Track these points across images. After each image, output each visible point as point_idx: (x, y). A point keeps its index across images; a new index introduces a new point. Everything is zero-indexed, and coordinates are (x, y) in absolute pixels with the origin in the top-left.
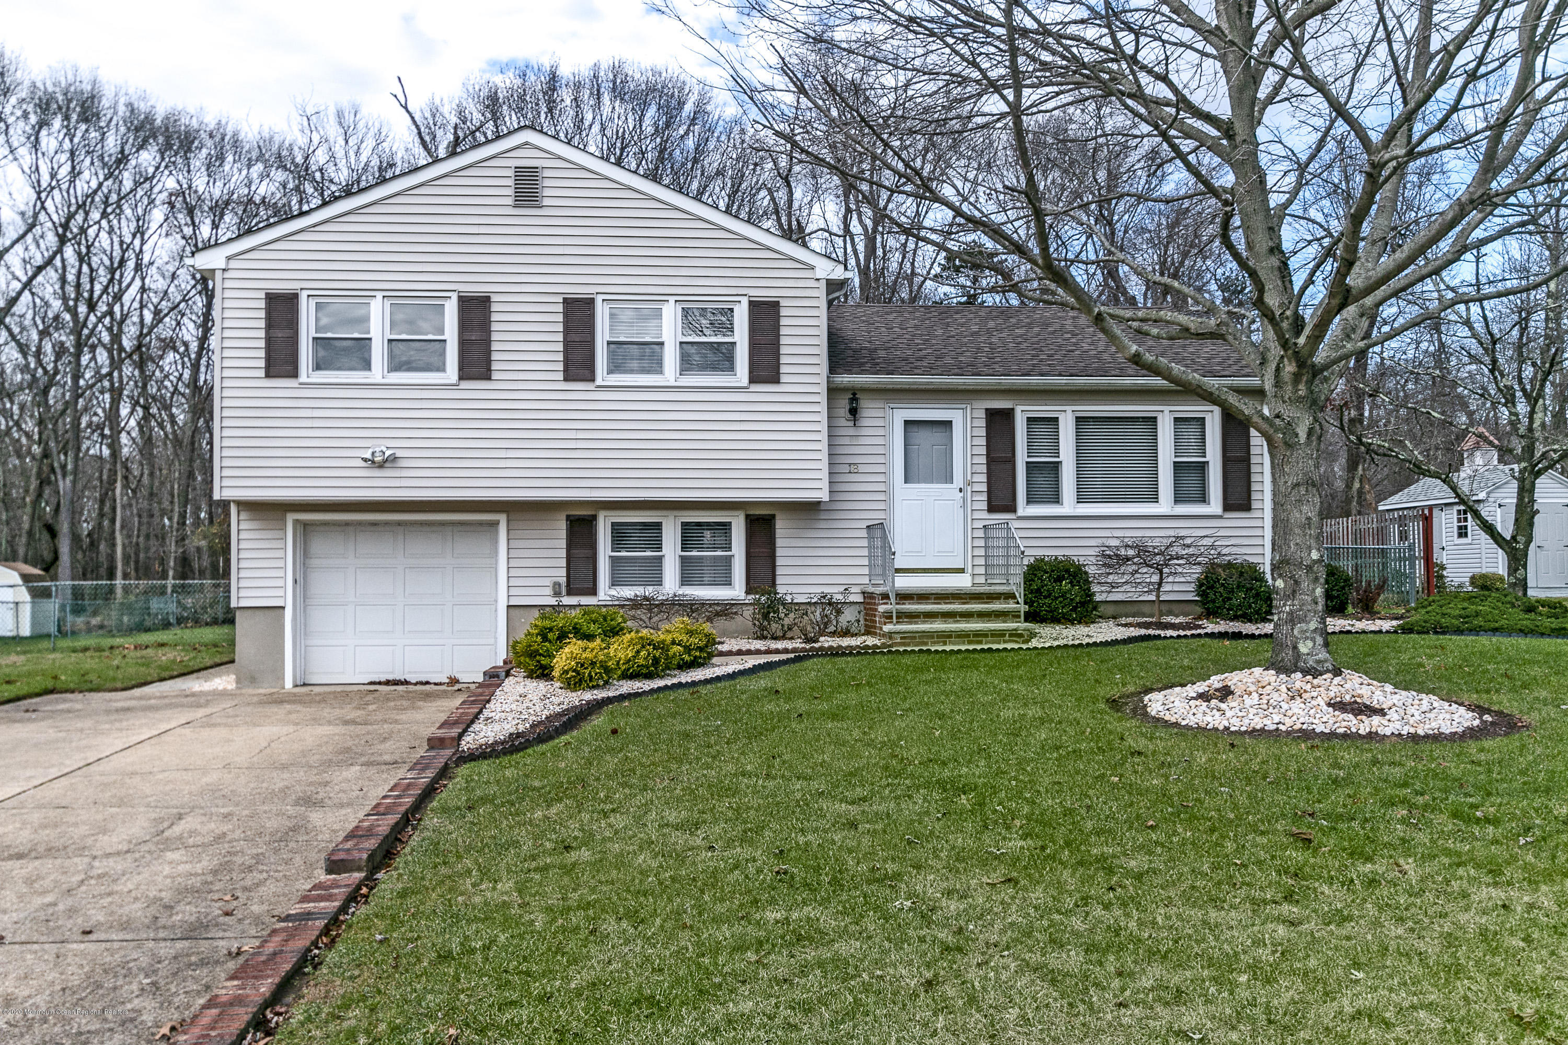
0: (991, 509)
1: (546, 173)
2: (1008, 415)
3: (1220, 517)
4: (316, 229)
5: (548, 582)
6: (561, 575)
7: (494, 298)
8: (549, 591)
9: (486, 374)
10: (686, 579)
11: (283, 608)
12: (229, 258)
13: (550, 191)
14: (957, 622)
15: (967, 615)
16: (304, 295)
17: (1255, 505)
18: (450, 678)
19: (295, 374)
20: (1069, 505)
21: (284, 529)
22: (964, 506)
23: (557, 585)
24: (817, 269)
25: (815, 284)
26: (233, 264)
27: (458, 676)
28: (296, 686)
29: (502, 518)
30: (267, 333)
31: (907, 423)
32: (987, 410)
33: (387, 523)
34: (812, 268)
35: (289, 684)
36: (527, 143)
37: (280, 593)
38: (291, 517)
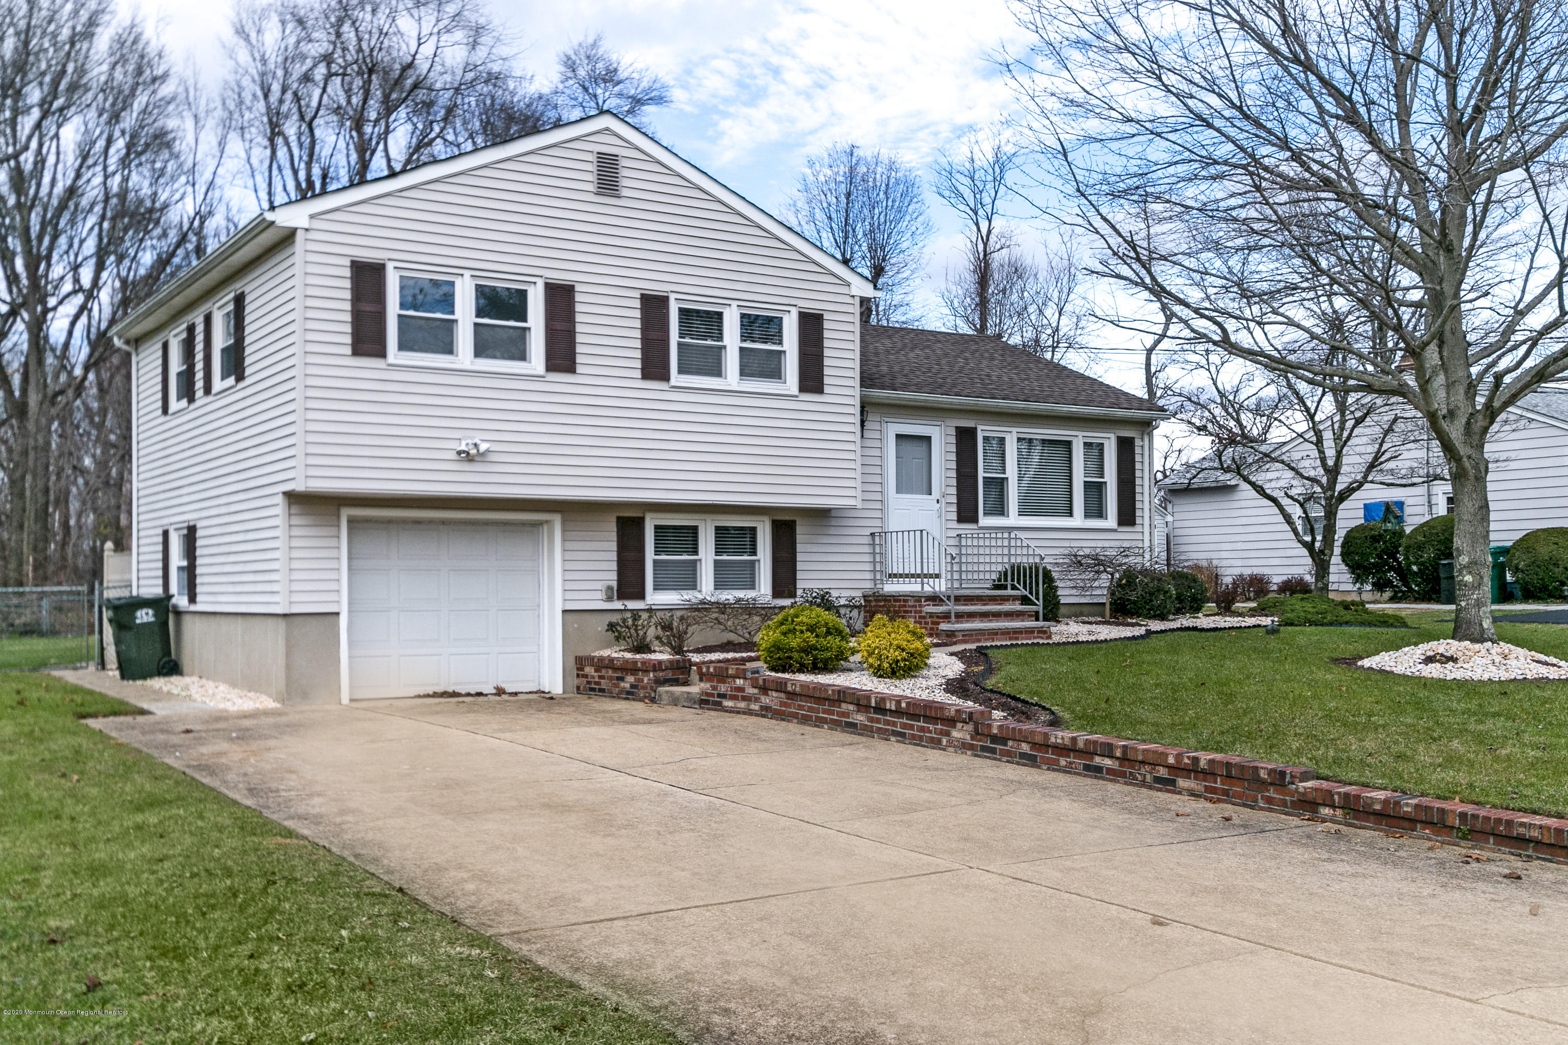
0: (960, 520)
1: (624, 163)
2: (972, 432)
3: (1115, 531)
4: (403, 194)
5: (600, 586)
6: (612, 578)
7: (578, 288)
8: (600, 595)
9: (570, 368)
10: (720, 585)
11: (338, 614)
12: (312, 217)
13: (628, 180)
14: (990, 621)
15: (997, 615)
16: (390, 266)
17: (1138, 521)
18: (497, 688)
19: (382, 354)
20: (1013, 519)
21: (338, 526)
22: (940, 517)
23: (610, 588)
24: (852, 287)
25: (850, 300)
26: (317, 224)
27: (503, 686)
28: (352, 700)
29: (557, 519)
30: (353, 305)
31: (899, 436)
32: (957, 428)
33: (431, 522)
34: (849, 285)
35: (345, 700)
36: (607, 129)
37: (333, 597)
38: (346, 513)
